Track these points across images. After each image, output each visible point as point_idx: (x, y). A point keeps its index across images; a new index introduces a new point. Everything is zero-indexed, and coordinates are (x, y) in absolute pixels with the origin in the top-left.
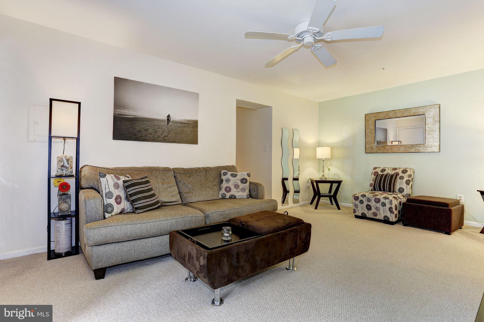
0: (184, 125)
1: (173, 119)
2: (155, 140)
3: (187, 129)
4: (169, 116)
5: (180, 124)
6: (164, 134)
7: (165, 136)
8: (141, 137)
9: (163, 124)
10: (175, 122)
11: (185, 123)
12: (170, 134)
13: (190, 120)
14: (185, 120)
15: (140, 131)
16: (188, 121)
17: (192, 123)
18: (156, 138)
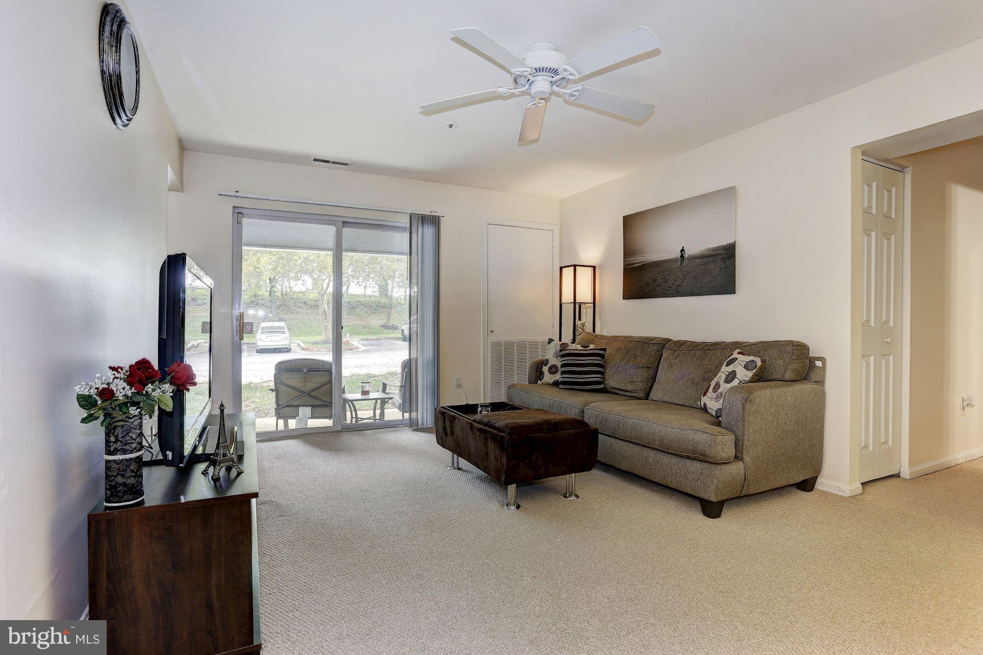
0: (706, 260)
1: (689, 254)
2: (665, 294)
3: (712, 266)
4: (683, 250)
5: (699, 261)
6: (677, 283)
7: (678, 286)
8: (648, 292)
9: (675, 266)
10: (692, 258)
11: (709, 256)
12: (685, 281)
13: (718, 247)
14: (708, 250)
15: (648, 283)
16: (715, 249)
17: (720, 252)
18: (667, 290)
